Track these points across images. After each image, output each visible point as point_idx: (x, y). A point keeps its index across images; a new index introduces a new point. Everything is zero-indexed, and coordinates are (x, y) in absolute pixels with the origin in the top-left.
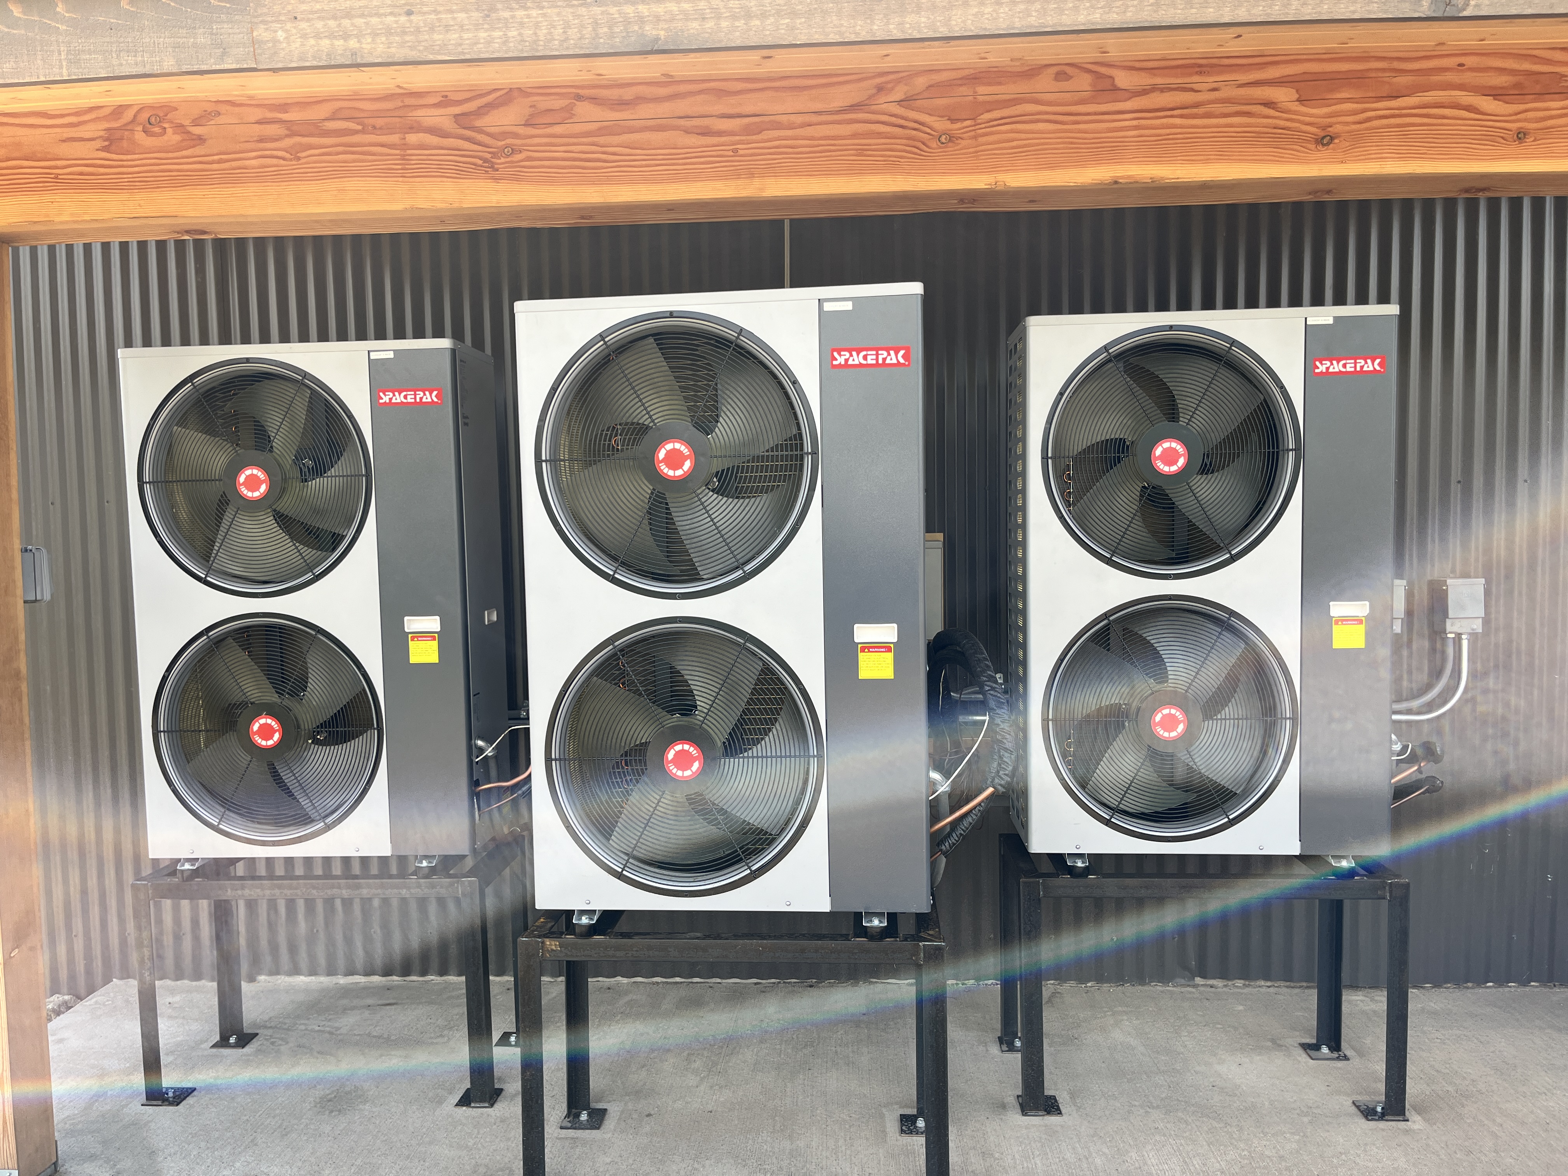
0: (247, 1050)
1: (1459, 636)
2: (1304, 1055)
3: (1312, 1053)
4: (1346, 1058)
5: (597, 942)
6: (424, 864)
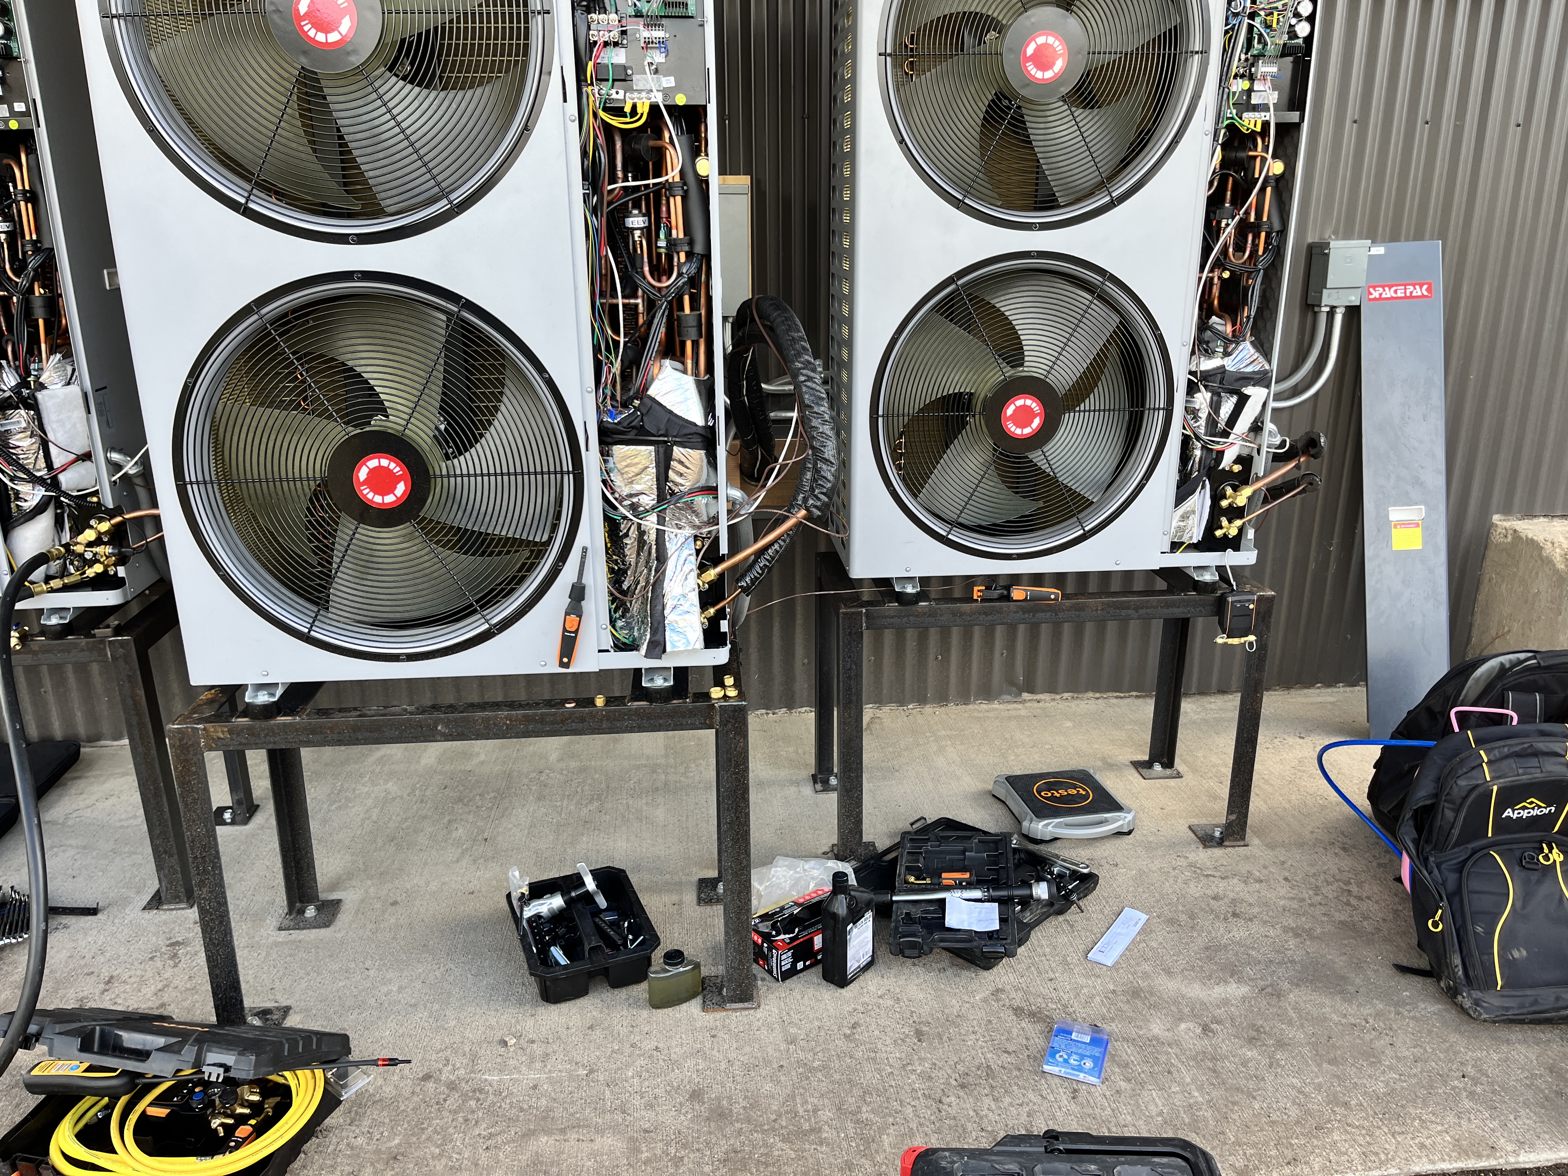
1: (1333, 309)
2: (1137, 775)
3: (1144, 772)
4: (1179, 776)
5: (284, 725)
6: (54, 621)
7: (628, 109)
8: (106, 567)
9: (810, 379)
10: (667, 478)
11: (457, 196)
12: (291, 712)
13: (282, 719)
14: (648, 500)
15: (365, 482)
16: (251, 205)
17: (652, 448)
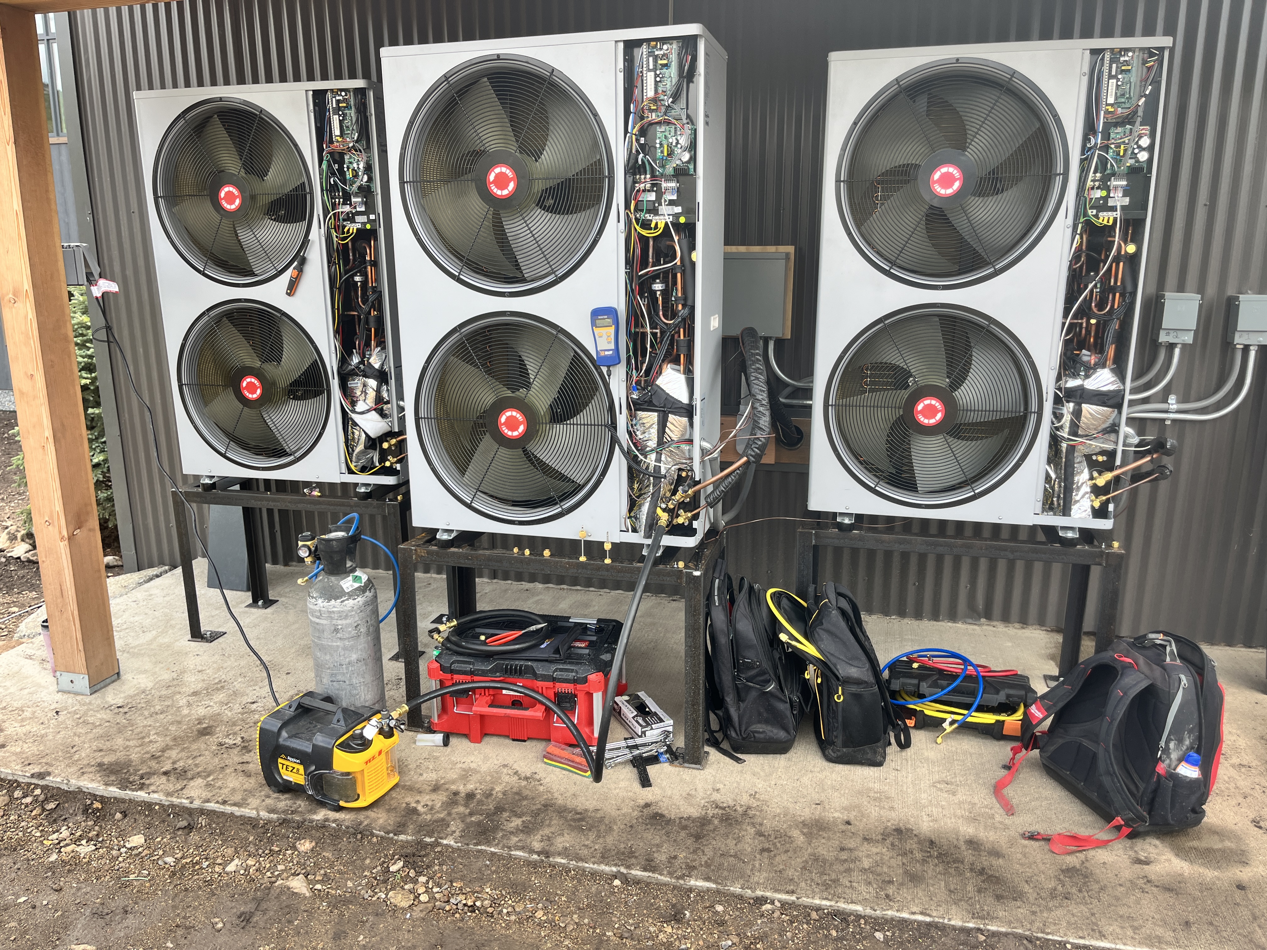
0: (269, 610)
1: (1246, 349)
2: (1044, 684)
3: (1051, 683)
5: (454, 553)
6: (363, 490)
7: (653, 225)
8: (392, 464)
9: (757, 379)
10: (664, 432)
11: (560, 273)
12: (459, 547)
13: (453, 550)
14: (652, 444)
15: (504, 424)
16: (461, 277)
17: (656, 414)
